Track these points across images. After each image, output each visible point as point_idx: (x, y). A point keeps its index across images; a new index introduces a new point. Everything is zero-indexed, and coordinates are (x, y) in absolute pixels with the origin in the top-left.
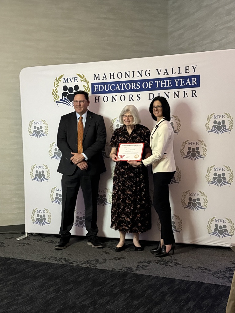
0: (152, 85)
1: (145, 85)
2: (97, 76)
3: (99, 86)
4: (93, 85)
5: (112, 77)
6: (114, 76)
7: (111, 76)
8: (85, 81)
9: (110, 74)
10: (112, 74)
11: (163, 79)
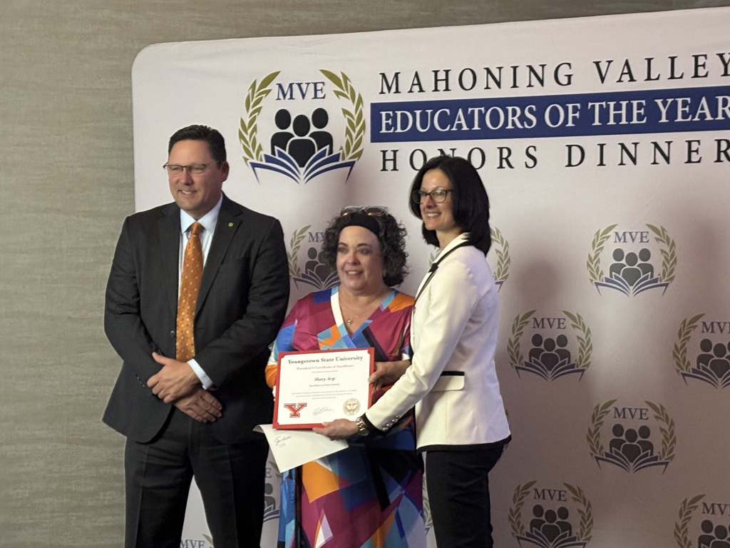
0: (577, 115)
1: (555, 116)
2: (390, 78)
3: (395, 115)
4: (376, 109)
5: (442, 85)
6: (447, 80)
7: (436, 80)
8: (349, 96)
9: (436, 72)
10: (442, 76)
11: (617, 97)
